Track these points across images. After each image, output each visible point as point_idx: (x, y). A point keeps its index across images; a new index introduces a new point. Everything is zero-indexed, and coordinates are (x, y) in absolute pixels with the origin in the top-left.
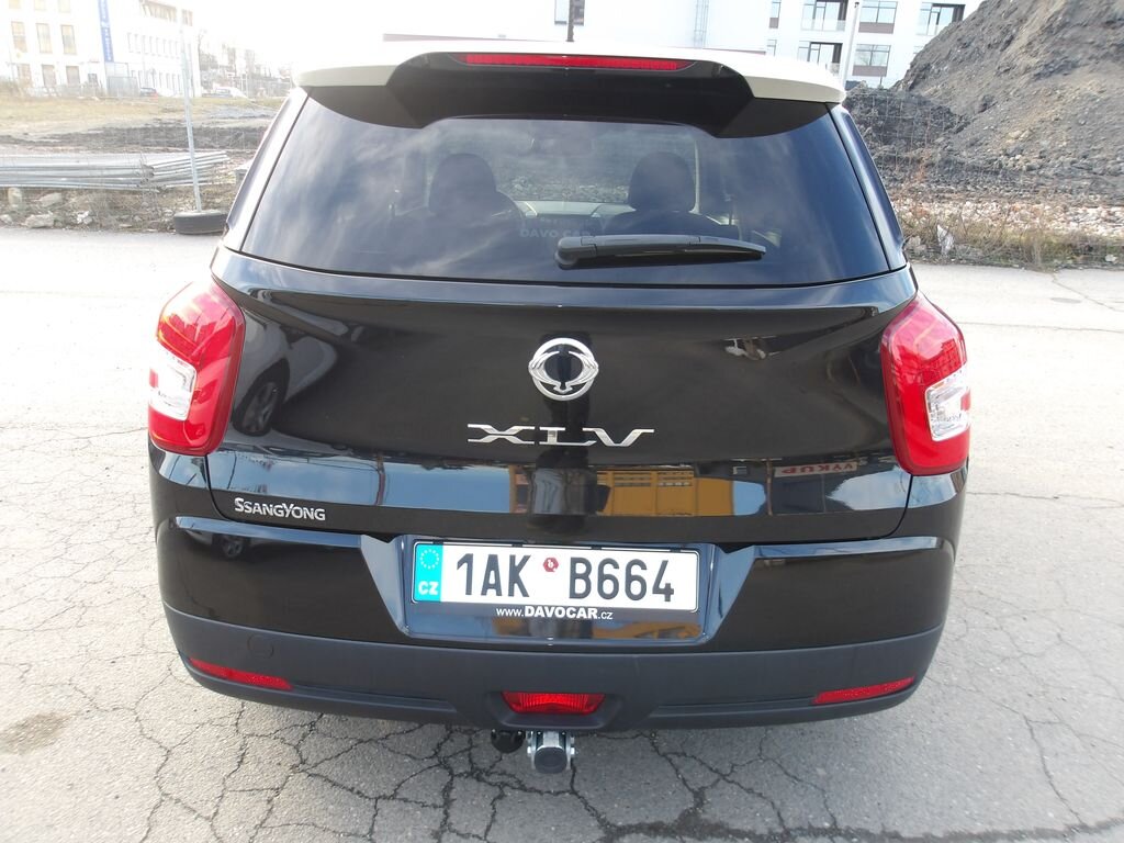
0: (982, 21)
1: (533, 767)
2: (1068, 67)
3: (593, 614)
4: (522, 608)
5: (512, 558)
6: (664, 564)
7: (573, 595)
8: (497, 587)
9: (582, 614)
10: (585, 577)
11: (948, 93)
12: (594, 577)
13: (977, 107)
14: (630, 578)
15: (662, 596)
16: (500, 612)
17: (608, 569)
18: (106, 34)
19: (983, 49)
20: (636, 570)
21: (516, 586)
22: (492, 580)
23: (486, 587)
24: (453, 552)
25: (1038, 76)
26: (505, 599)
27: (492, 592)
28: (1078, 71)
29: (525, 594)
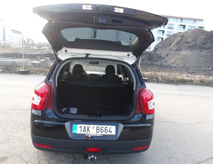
0: (166, 41)
1: (90, 161)
2: (181, 50)
3: (100, 135)
4: (89, 134)
5: (88, 127)
6: (110, 127)
7: (97, 132)
8: (85, 131)
9: (98, 135)
10: (99, 129)
11: (161, 53)
12: (100, 129)
13: (166, 56)
14: (105, 130)
15: (110, 133)
16: (86, 135)
17: (102, 128)
18: (4, 35)
19: (166, 46)
20: (106, 129)
21: (88, 131)
22: (85, 130)
23: (84, 131)
24: (79, 126)
25: (176, 51)
26: (86, 133)
27: (84, 132)
28: (182, 50)
29: (90, 132)
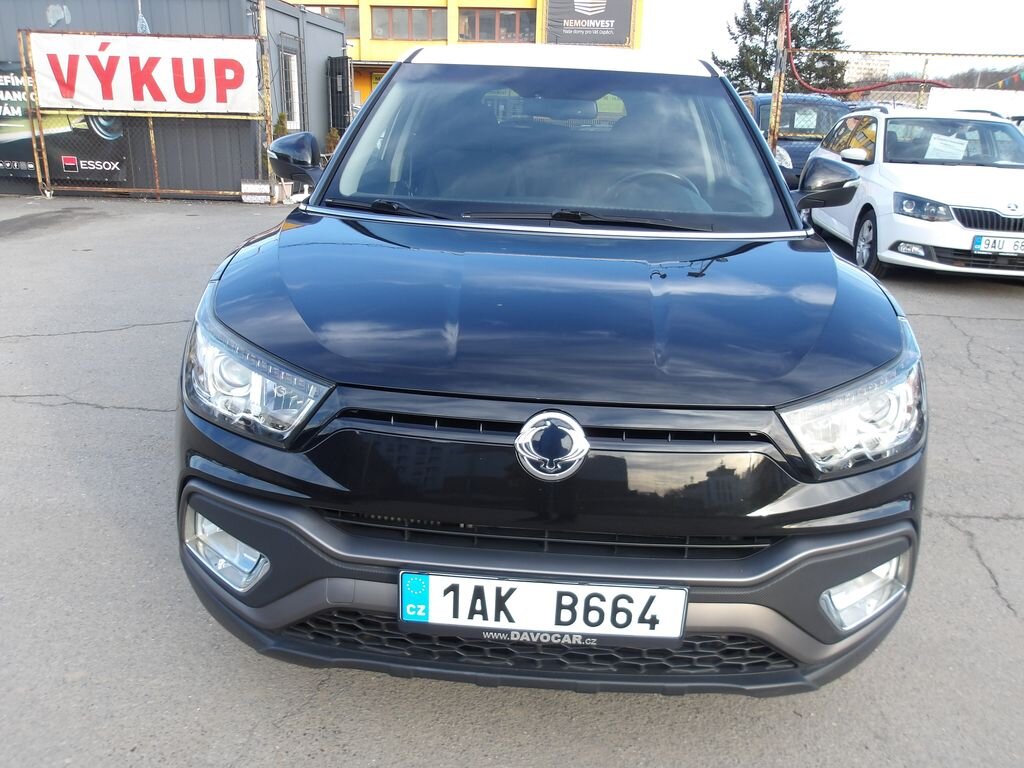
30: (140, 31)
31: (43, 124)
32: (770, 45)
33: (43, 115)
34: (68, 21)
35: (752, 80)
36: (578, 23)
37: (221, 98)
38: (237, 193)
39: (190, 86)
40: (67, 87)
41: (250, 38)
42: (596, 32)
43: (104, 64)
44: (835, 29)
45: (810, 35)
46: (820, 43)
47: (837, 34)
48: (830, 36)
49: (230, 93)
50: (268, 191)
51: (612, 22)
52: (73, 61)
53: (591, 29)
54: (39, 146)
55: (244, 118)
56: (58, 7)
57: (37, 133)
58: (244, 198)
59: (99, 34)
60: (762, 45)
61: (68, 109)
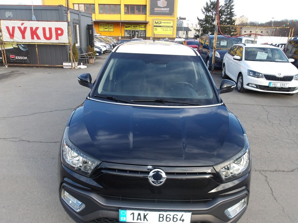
30: (33, 20)
31: (5, 46)
32: (214, 15)
33: (5, 44)
34: (12, 16)
35: (209, 25)
36: (159, 9)
37: (57, 39)
38: (62, 66)
39: (48, 35)
40: (12, 36)
41: (65, 22)
42: (164, 12)
43: (23, 29)
44: (232, 10)
45: (225, 12)
46: (228, 14)
47: (233, 12)
48: (231, 12)
49: (59, 37)
50: (71, 65)
51: (169, 9)
52: (13, 28)
53: (163, 11)
54: (4, 52)
55: (64, 44)
56: (9, 12)
57: (3, 49)
58: (64, 67)
59: (21, 20)
60: (212, 15)
61: (12, 42)
